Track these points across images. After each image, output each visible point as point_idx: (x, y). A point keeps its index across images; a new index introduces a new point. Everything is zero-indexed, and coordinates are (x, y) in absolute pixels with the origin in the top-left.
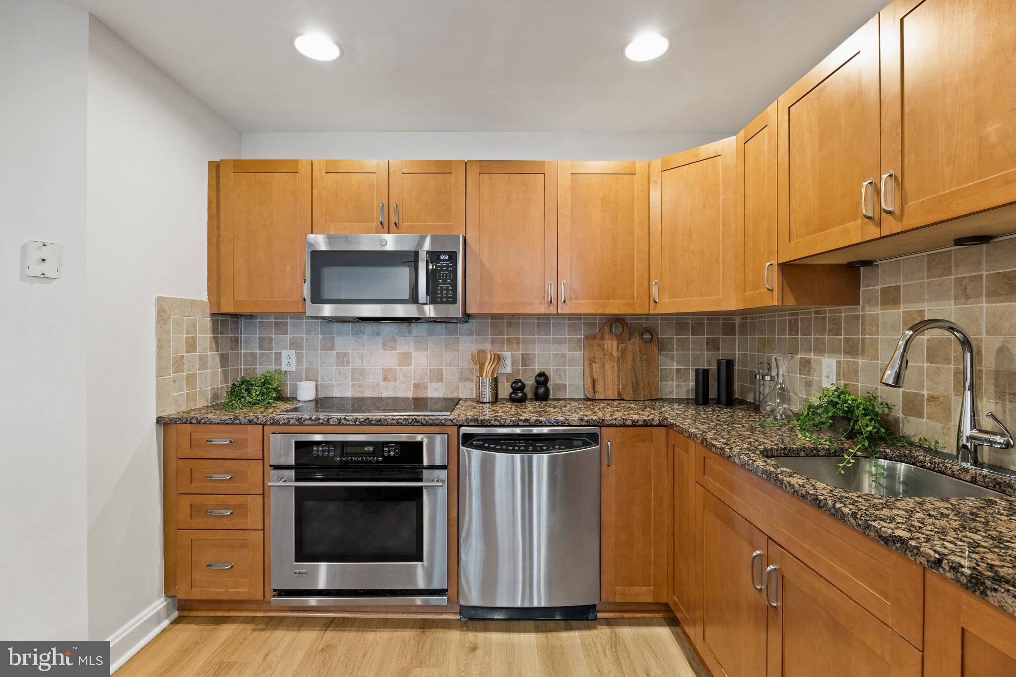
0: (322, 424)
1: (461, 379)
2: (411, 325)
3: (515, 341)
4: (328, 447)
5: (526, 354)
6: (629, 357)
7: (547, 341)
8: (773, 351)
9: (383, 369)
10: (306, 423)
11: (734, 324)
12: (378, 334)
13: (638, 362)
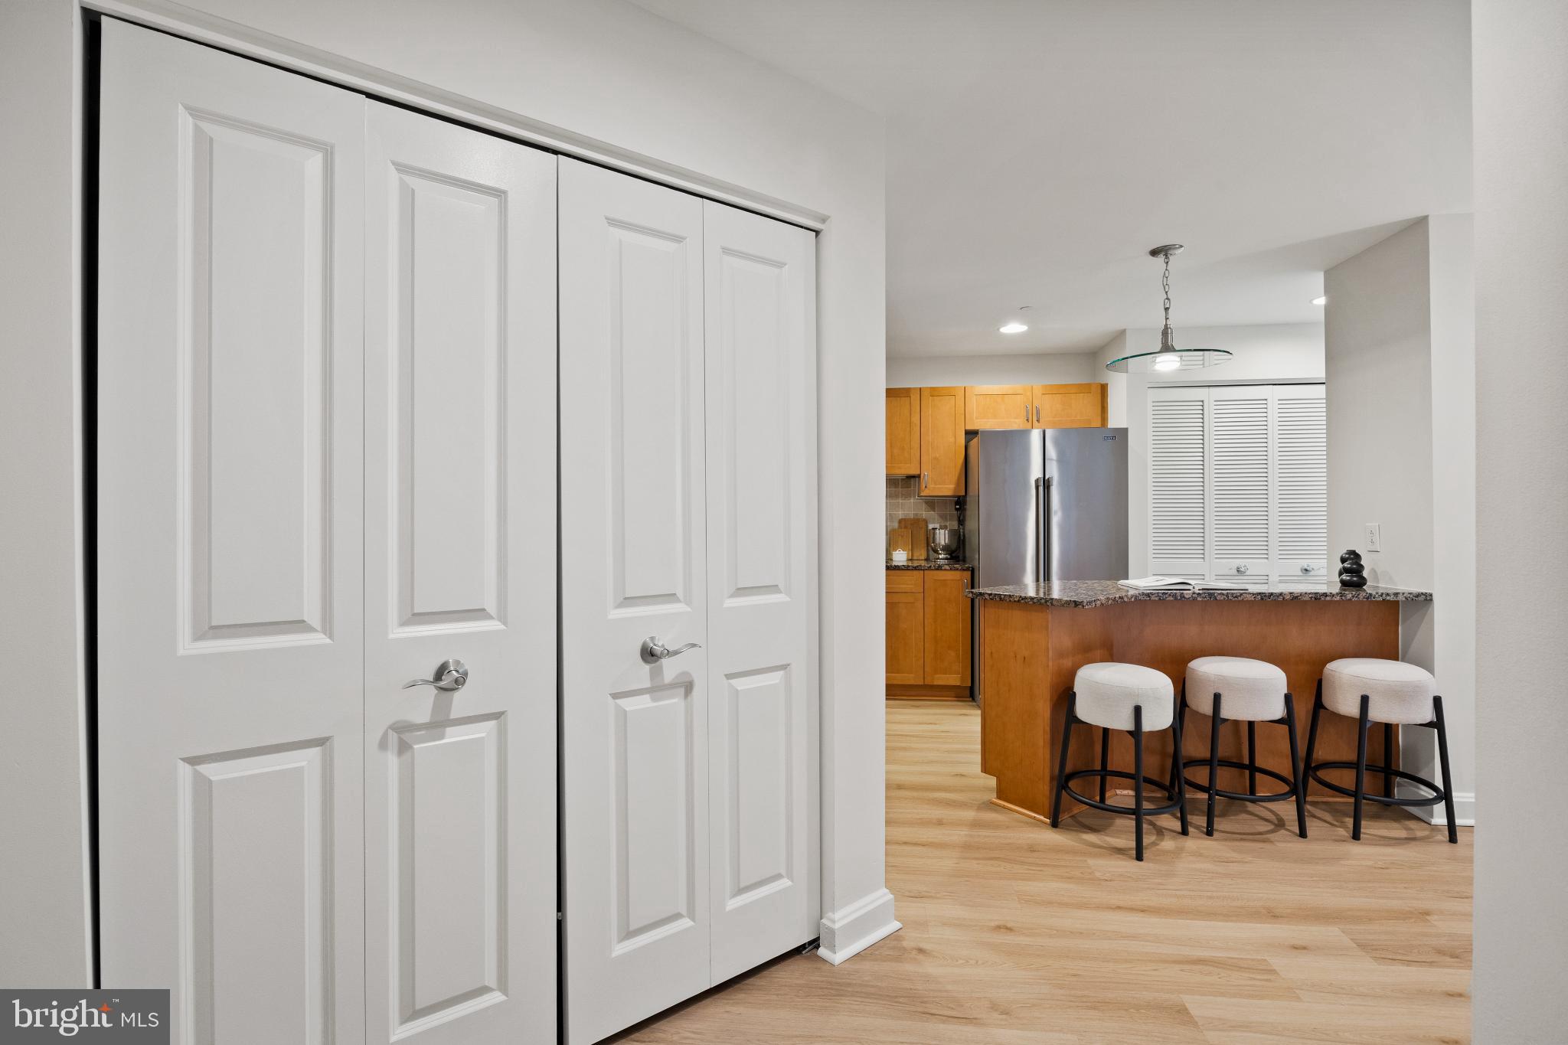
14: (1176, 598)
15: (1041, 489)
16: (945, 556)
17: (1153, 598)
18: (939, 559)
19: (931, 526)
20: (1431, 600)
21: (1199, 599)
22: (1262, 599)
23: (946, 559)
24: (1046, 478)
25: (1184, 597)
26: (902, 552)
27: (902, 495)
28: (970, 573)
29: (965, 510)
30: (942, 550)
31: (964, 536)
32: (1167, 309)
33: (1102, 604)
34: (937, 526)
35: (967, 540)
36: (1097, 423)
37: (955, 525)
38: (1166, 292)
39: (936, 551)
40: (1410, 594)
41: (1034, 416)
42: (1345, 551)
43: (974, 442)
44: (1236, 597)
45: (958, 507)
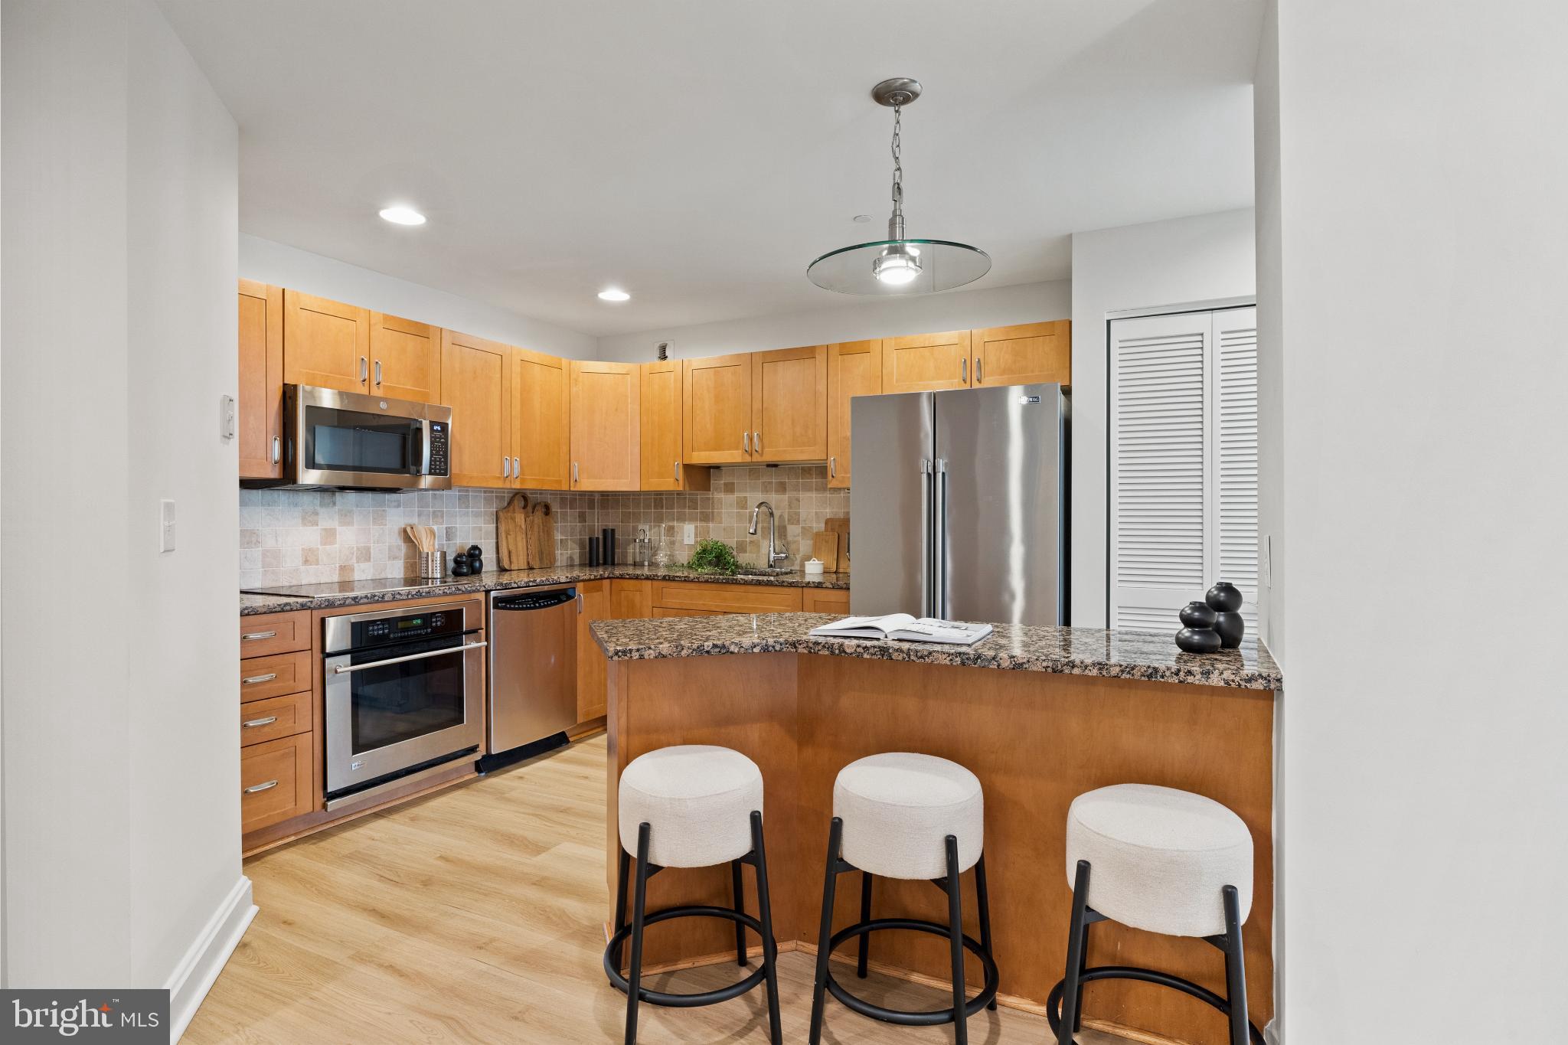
0: (377, 602)
1: (389, 558)
2: (335, 495)
3: (439, 514)
4: (383, 625)
5: (449, 528)
6: (536, 529)
7: (466, 514)
8: (639, 521)
9: (303, 549)
10: (362, 601)
11: (594, 500)
12: (296, 505)
13: (541, 534)
20: (1280, 690)
26: (817, 562)
41: (973, 373)
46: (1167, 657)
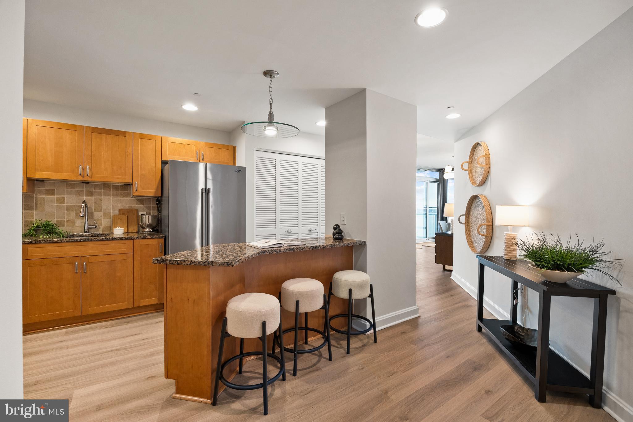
14: (277, 253)
15: (204, 194)
16: (149, 230)
17: (267, 253)
18: (145, 232)
19: (140, 213)
20: (366, 244)
21: (287, 252)
22: (312, 249)
23: (150, 232)
24: (207, 188)
25: (281, 252)
26: (120, 228)
27: (121, 194)
28: (163, 240)
29: (162, 204)
30: (147, 226)
31: (161, 219)
32: (271, 104)
33: (243, 262)
34: (145, 213)
35: (162, 221)
36: (231, 164)
37: (156, 212)
38: (271, 95)
39: (143, 228)
40: (360, 242)
41: (200, 157)
42: (335, 224)
43: (167, 167)
44: (302, 249)
45: (158, 202)
46: (331, 242)
